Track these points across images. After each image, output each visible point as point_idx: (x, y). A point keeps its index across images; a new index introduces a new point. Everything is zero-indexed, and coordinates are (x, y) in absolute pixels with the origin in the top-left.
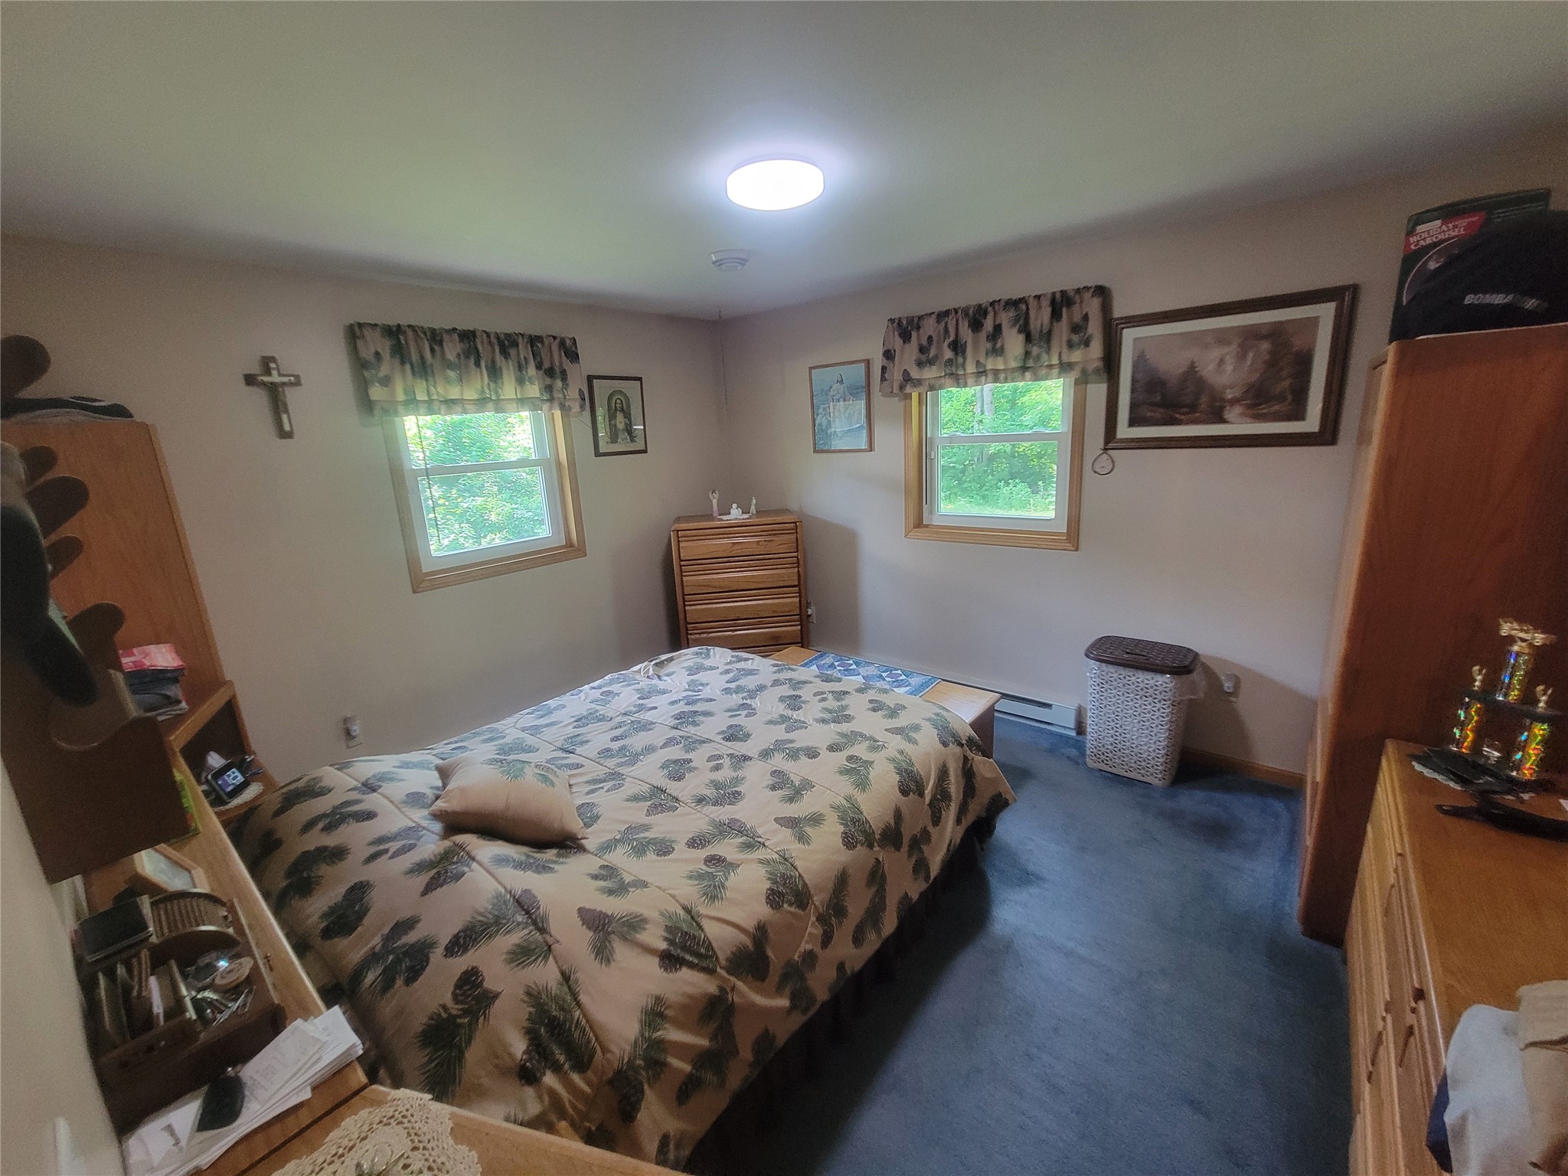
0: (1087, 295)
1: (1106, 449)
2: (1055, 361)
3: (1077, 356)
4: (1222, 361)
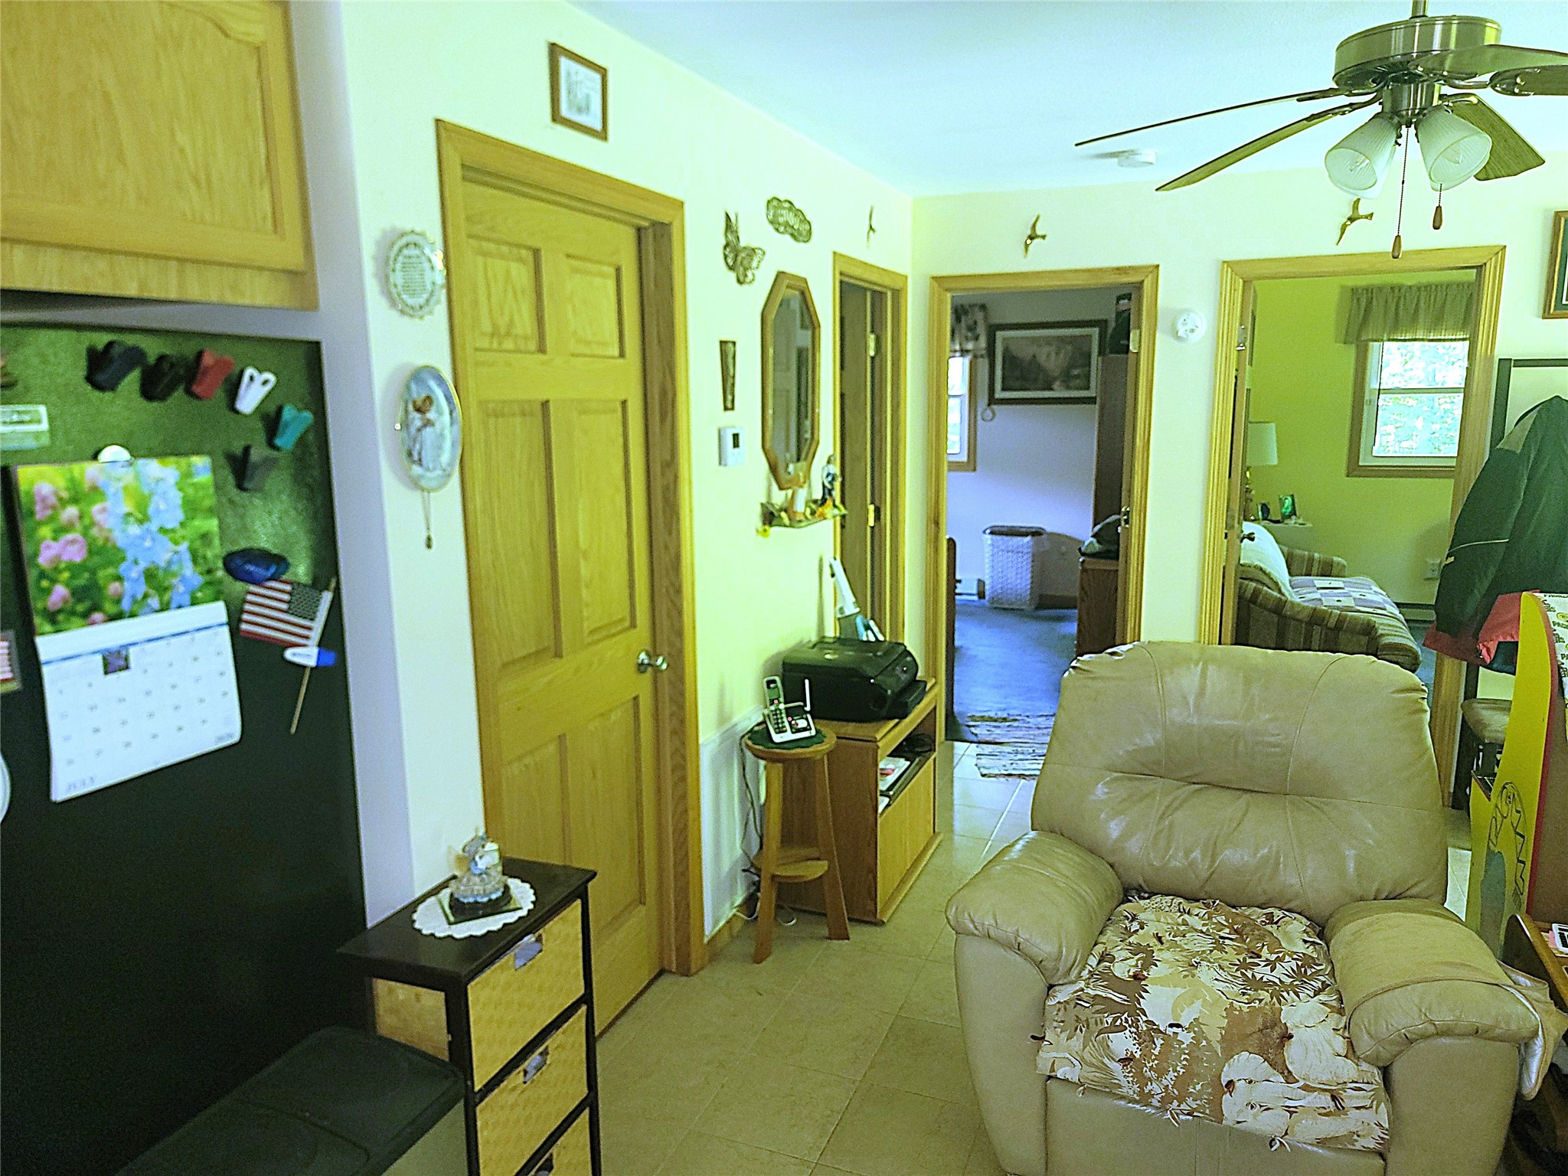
0: (976, 309)
1: (989, 405)
2: (957, 347)
3: (970, 346)
4: (1048, 355)
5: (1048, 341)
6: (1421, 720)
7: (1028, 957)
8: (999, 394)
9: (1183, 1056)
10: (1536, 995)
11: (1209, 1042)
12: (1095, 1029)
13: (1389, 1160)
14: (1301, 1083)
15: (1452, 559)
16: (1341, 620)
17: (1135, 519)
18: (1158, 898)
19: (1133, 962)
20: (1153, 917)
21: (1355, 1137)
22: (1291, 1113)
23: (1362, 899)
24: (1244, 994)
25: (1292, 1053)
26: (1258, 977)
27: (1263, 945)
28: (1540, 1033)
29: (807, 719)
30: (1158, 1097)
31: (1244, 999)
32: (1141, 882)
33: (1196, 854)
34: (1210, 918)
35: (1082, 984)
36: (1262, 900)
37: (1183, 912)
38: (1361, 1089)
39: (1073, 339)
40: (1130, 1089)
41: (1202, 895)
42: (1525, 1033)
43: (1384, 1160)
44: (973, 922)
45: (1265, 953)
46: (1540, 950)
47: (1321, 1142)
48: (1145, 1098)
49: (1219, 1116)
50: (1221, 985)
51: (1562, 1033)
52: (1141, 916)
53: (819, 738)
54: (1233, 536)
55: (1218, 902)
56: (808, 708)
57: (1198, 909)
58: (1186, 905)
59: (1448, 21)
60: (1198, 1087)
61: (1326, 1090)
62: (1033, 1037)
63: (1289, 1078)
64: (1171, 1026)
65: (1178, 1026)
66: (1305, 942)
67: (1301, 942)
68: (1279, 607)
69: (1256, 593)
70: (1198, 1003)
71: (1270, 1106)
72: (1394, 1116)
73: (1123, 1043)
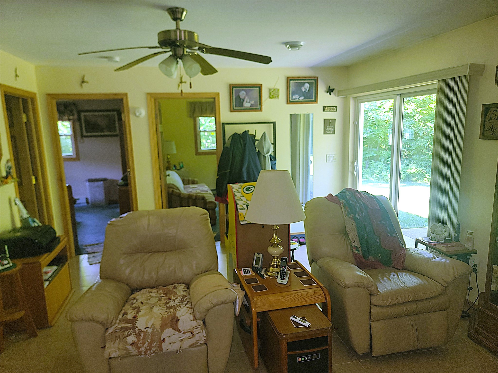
1: (82, 138)
3: (71, 118)
4: (101, 121)
5: (100, 116)
6: (208, 222)
7: (97, 322)
8: (85, 134)
9: (150, 336)
10: (237, 288)
11: (157, 329)
12: (122, 338)
13: (208, 345)
14: (183, 332)
15: (218, 177)
16: (196, 196)
17: (132, 173)
18: (142, 291)
19: (133, 313)
20: (141, 297)
21: (198, 342)
22: (181, 341)
23: (198, 274)
24: (166, 312)
25: (180, 324)
26: (170, 305)
27: (172, 296)
28: (238, 298)
29: (8, 260)
30: (143, 352)
31: (166, 313)
32: (137, 286)
33: (153, 274)
34: (158, 292)
35: (117, 325)
36: (172, 282)
37: (149, 292)
38: (197, 328)
39: (109, 116)
40: (135, 352)
41: (156, 285)
42: (234, 299)
43: (207, 345)
44: (76, 316)
45: (173, 298)
46: (239, 276)
47: (190, 346)
48: (140, 353)
49: (161, 350)
50: (160, 311)
51: (244, 296)
52: (137, 298)
53: (14, 266)
54: (162, 176)
55: (160, 286)
56: (8, 255)
57: (155, 290)
58: (150, 290)
59: (185, 31)
60: (155, 344)
61: (189, 331)
62: (102, 348)
63: (179, 331)
64: (145, 328)
65: (147, 328)
66: (183, 291)
67: (182, 292)
68: (179, 195)
69: (173, 191)
70: (153, 319)
71: (175, 341)
72: (207, 333)
73: (131, 339)
